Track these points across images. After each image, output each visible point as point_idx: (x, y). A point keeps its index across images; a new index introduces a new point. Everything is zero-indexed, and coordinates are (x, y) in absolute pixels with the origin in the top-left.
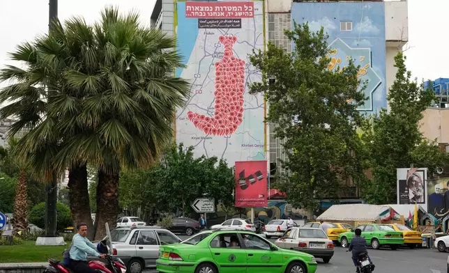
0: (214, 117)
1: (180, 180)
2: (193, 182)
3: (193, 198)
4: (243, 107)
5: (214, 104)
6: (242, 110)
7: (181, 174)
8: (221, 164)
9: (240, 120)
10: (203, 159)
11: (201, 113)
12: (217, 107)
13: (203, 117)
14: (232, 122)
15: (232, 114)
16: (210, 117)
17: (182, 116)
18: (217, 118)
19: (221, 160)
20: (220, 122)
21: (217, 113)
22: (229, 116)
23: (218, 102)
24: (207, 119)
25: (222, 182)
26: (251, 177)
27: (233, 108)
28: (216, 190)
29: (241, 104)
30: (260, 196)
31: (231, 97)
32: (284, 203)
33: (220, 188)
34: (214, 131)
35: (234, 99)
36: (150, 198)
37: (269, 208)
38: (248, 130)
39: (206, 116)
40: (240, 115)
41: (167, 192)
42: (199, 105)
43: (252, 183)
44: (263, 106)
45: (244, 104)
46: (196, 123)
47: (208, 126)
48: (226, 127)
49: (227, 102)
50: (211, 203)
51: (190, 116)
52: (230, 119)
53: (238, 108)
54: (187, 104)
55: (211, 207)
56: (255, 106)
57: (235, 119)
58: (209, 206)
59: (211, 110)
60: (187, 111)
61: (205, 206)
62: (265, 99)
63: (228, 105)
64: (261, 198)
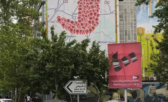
0: (77, 20)
1: (54, 62)
2: (67, 64)
3: (66, 80)
4: (99, 13)
5: (77, 11)
6: (98, 15)
7: (54, 57)
8: (94, 46)
9: (98, 23)
10: (75, 44)
11: (67, 17)
12: (79, 13)
13: (68, 21)
14: (91, 25)
15: (91, 18)
16: (74, 21)
17: (52, 20)
18: (80, 21)
19: (94, 42)
20: (82, 24)
21: (79, 18)
22: (89, 20)
23: (80, 9)
24: (72, 22)
25: (96, 63)
26: (124, 59)
27: (91, 14)
28: (90, 71)
29: (98, 11)
30: (134, 77)
31: (90, 5)
32: (148, 85)
33: (94, 70)
34: (77, 31)
35: (92, 7)
36: (25, 81)
37: (134, 89)
38: (104, 31)
39: (71, 20)
40: (97, 19)
41: (41, 74)
42: (66, 11)
43: (126, 65)
44: (114, 12)
45: (100, 11)
46: (63, 25)
47: (73, 27)
48: (87, 28)
49: (87, 9)
50: (84, 85)
51: (59, 20)
52: (90, 22)
53: (95, 14)
54: (56, 10)
55: (84, 89)
56: (109, 12)
57: (93, 22)
58: (82, 88)
59: (74, 15)
60: (56, 16)
61: (78, 88)
62: (116, 7)
63: (88, 12)
64: (135, 79)
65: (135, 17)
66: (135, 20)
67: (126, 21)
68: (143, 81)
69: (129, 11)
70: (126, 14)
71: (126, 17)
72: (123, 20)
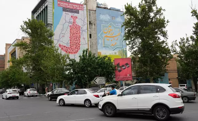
0: (69, 47)
5: (69, 42)
6: (80, 45)
9: (79, 49)
11: (64, 45)
12: (71, 43)
13: (65, 46)
15: (76, 46)
17: (56, 46)
18: (71, 47)
20: (72, 49)
21: (70, 45)
23: (71, 41)
24: (67, 47)
26: (123, 66)
29: (80, 42)
31: (75, 39)
34: (69, 52)
35: (77, 40)
40: (79, 47)
42: (64, 42)
43: (124, 69)
44: (87, 44)
45: (81, 42)
46: (62, 49)
47: (67, 50)
48: (74, 51)
49: (74, 41)
50: (103, 79)
51: (60, 46)
52: (76, 48)
53: (78, 44)
54: (58, 41)
55: (104, 81)
56: (85, 43)
57: (77, 48)
58: (102, 81)
59: (68, 44)
60: (58, 44)
61: (100, 81)
62: (88, 41)
63: (75, 43)
64: (129, 76)
65: (97, 47)
66: (97, 48)
67: (93, 48)
68: (133, 77)
69: (94, 43)
70: (93, 45)
71: (93, 46)
72: (91, 48)
